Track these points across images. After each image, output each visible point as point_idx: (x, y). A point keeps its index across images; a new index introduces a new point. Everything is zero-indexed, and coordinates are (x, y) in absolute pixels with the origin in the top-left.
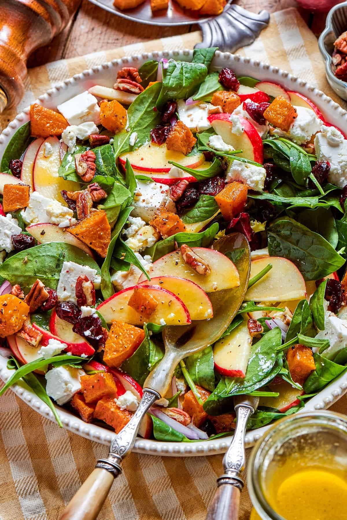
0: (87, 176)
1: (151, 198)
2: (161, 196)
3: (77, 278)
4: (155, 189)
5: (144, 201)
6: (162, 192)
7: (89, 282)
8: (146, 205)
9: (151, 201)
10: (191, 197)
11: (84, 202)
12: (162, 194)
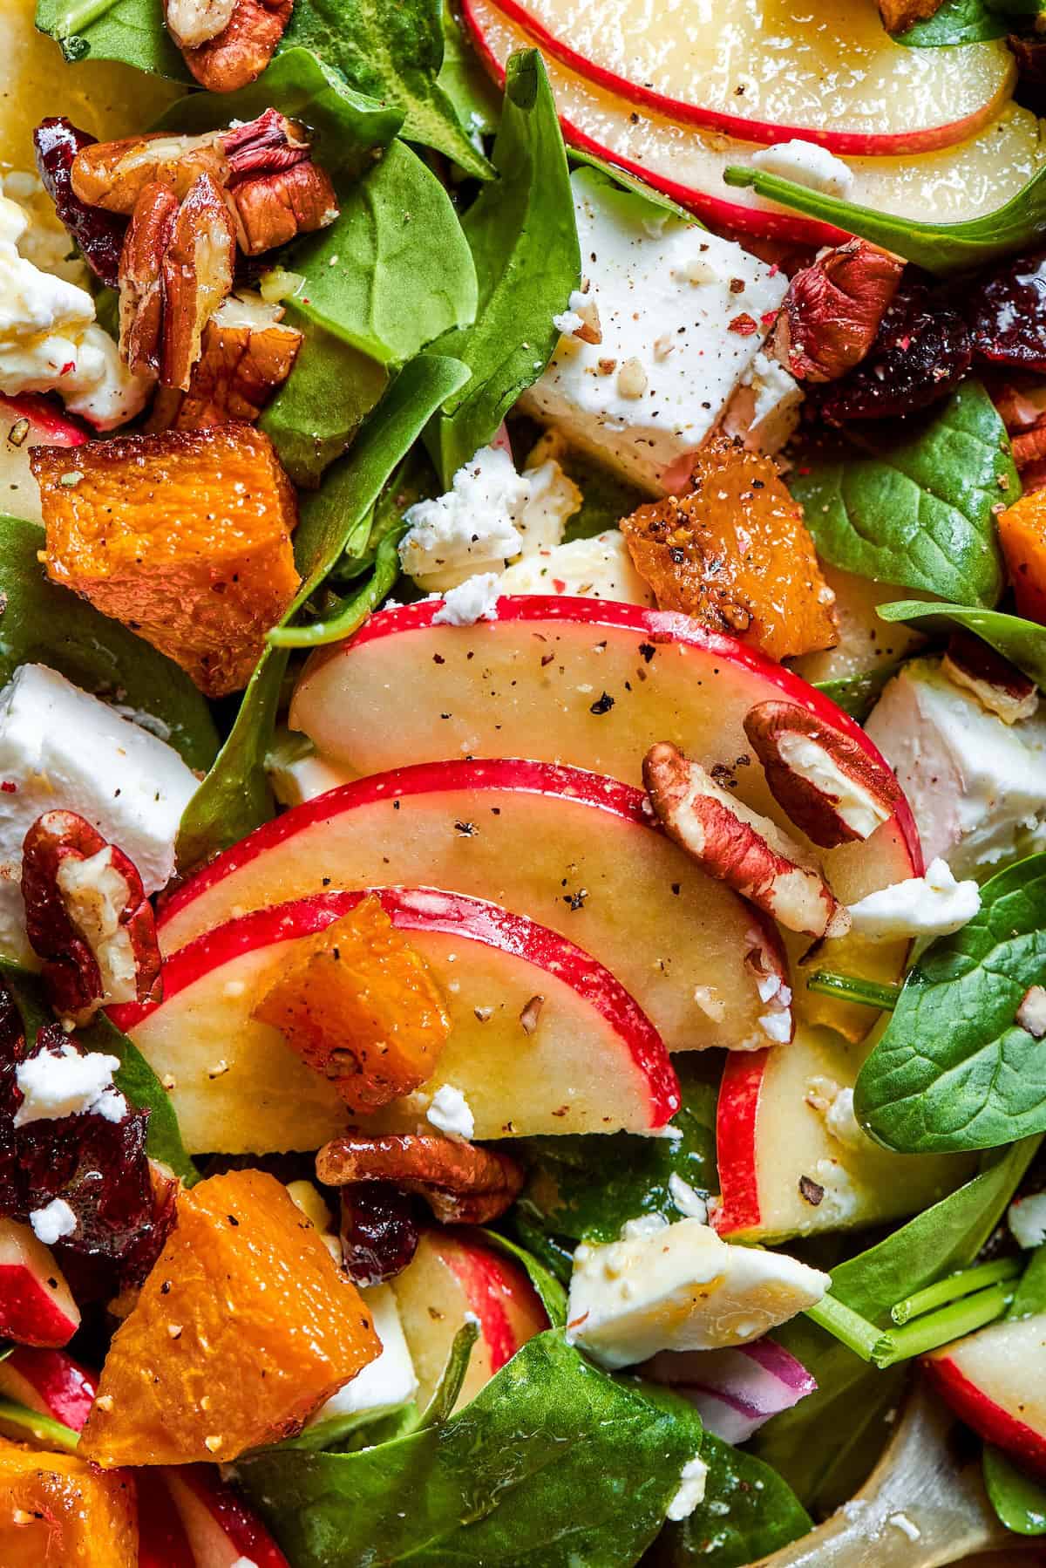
0: (225, 60)
1: (661, 357)
2: (727, 353)
3: (25, 831)
4: (695, 284)
5: (607, 368)
6: (740, 325)
7: (104, 856)
8: (615, 407)
9: (654, 376)
10: (918, 373)
11: (171, 274)
12: (737, 342)
